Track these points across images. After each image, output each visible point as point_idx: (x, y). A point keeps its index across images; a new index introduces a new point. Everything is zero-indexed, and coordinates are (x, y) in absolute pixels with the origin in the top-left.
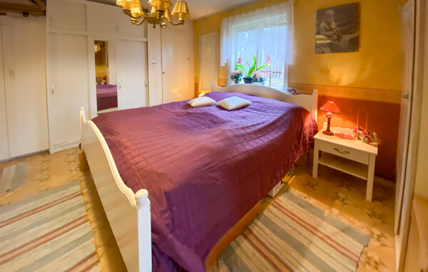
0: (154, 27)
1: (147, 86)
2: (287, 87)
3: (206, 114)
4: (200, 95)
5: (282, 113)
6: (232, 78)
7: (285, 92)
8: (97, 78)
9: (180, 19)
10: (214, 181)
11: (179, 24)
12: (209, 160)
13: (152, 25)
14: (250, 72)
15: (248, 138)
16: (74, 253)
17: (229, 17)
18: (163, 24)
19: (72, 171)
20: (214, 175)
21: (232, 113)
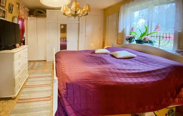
0: (75, 18)
1: (78, 42)
2: (176, 49)
3: (100, 58)
4: (104, 48)
5: (162, 67)
6: (127, 39)
7: (174, 53)
8: (60, 38)
9: (86, 13)
10: (89, 88)
11: (85, 15)
12: (89, 78)
13: (74, 17)
14: (141, 36)
15: (121, 75)
16: (45, 93)
17: (125, 4)
18: (80, 15)
19: (50, 69)
20: (90, 85)
21: (119, 60)
